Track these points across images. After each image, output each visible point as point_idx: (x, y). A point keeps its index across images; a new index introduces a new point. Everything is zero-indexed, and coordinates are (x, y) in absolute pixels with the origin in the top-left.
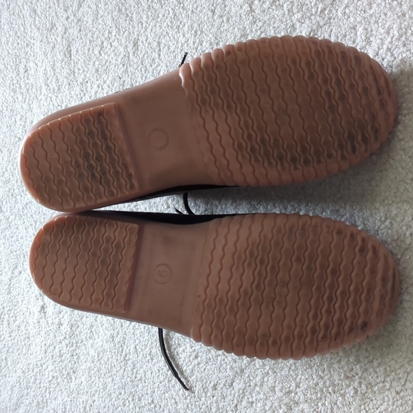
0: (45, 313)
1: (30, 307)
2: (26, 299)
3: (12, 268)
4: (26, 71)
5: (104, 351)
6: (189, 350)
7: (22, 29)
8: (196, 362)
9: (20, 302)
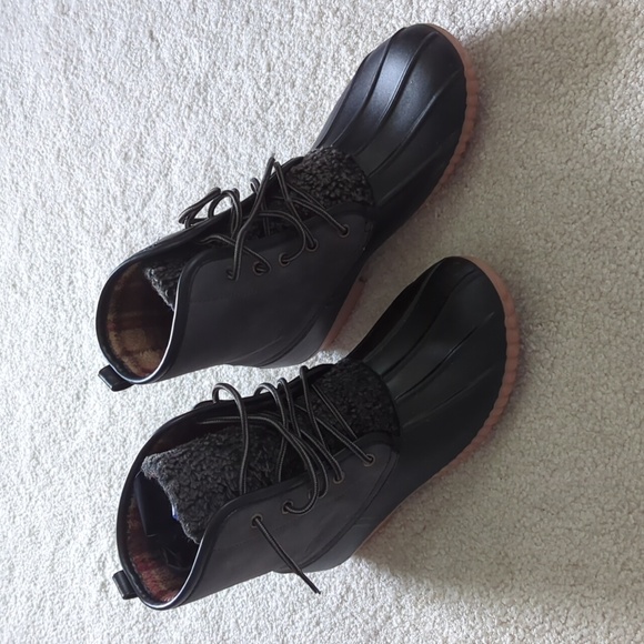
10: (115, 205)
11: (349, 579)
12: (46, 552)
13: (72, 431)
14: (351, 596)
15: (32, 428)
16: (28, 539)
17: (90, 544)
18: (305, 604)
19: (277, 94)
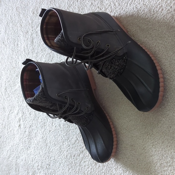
0: (20, 127)
1: (15, 124)
2: (14, 122)
3: (9, 111)
4: (17, 45)
5: (40, 142)
6: (67, 144)
7: (17, 31)
8: (69, 148)
9: (12, 123)
10: (30, 26)
11: (78, 137)
12: (7, 114)
13: (15, 84)
14: (78, 141)
15: (5, 81)
16: (3, 110)
17: (17, 114)
18: (67, 141)
19: (73, 3)
